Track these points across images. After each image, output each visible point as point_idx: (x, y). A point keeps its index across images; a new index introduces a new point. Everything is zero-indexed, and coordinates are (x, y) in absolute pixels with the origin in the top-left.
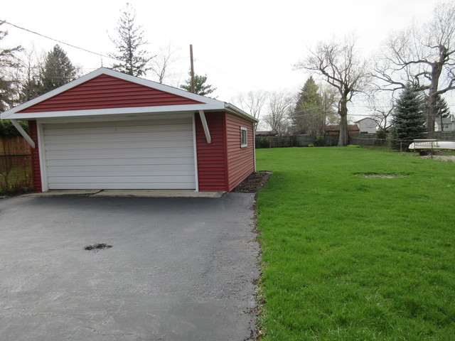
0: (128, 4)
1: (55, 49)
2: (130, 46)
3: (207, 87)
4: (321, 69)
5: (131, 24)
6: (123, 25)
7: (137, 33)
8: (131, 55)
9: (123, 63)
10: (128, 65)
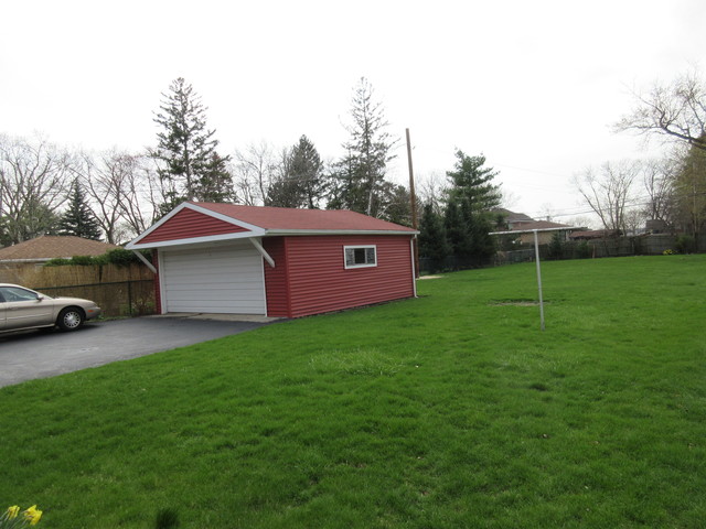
0: (362, 79)
1: (301, 140)
2: (367, 131)
3: (485, 172)
4: (662, 126)
5: (367, 103)
6: (358, 106)
7: (375, 114)
8: (368, 143)
9: (357, 154)
10: (365, 155)
